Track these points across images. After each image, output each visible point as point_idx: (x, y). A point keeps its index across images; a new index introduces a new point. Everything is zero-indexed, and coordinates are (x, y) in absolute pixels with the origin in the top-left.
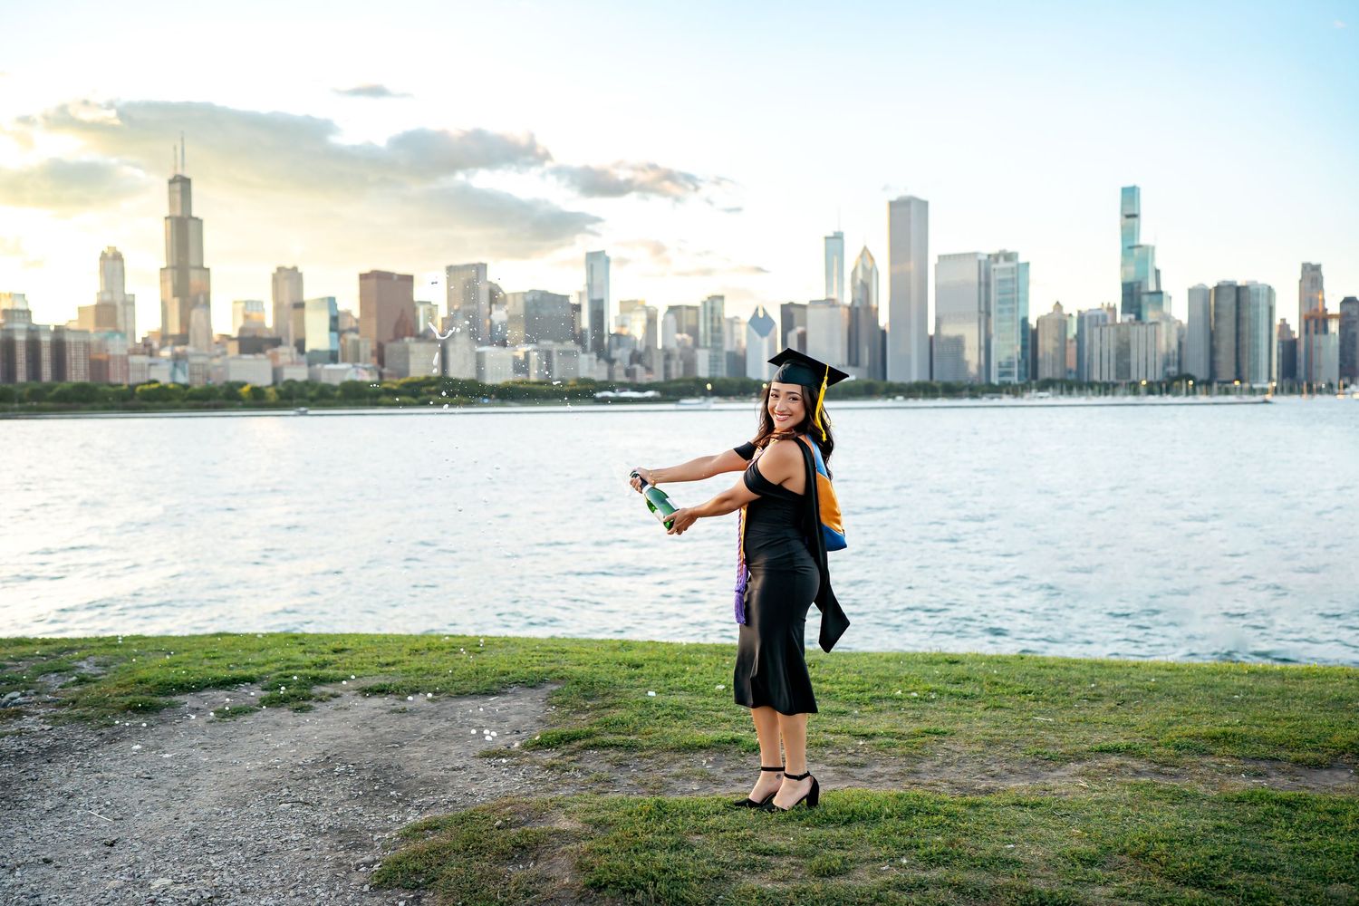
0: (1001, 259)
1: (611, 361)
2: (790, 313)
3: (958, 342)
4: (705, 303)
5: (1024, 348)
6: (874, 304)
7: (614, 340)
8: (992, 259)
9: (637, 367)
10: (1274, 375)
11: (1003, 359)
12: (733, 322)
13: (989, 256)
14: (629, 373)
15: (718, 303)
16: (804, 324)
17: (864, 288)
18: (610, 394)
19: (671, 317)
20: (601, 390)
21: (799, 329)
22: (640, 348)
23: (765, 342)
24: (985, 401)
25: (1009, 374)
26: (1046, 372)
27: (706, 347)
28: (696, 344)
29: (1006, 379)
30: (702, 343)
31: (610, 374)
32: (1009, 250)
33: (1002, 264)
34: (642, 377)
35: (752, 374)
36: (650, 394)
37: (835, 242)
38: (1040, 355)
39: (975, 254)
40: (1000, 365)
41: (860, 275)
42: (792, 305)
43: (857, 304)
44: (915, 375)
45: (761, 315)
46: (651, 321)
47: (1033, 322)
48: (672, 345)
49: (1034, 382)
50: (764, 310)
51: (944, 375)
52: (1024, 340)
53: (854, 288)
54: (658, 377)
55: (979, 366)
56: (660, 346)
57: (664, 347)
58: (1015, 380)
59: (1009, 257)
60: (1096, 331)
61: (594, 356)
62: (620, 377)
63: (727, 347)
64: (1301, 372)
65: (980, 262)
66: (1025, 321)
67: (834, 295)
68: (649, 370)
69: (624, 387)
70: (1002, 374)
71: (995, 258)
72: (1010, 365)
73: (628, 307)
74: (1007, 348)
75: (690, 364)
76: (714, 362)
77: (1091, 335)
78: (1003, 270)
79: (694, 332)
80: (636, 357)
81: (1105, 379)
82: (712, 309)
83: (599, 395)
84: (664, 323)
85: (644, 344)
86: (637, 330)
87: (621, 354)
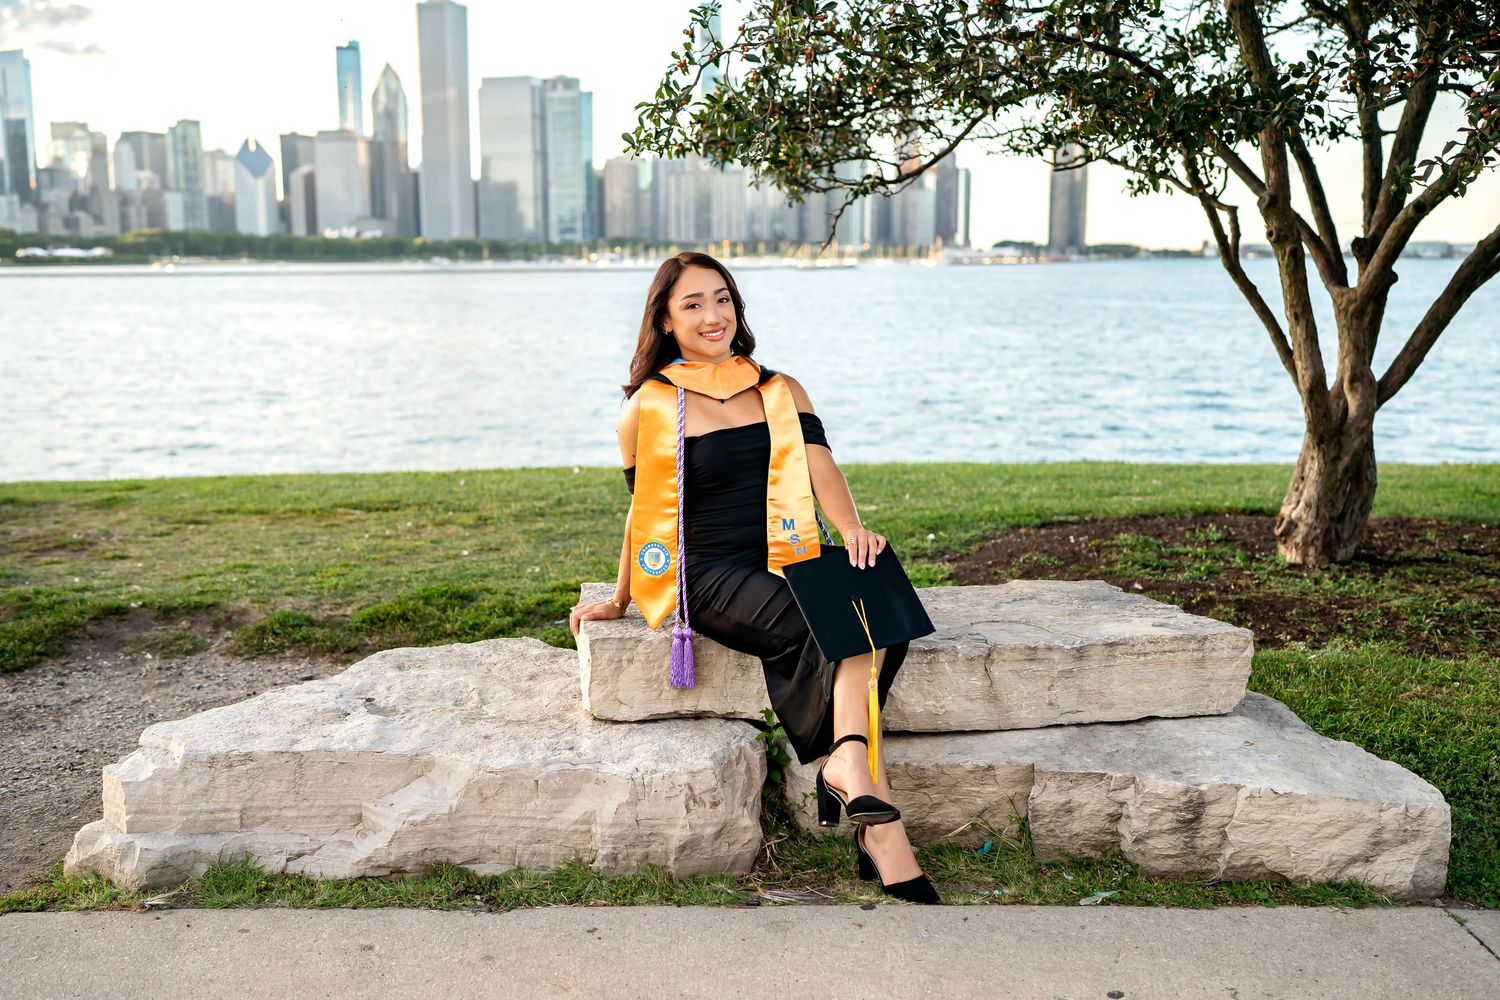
0: (560, 87)
1: (42, 207)
2: (293, 148)
3: (510, 189)
4: (172, 130)
5: (589, 198)
6: (401, 138)
7: (45, 178)
8: (549, 85)
9: (81, 215)
10: (868, 235)
11: (566, 214)
12: (218, 155)
13: (545, 81)
14: (70, 223)
15: (191, 130)
16: (311, 160)
17: (389, 117)
18: (39, 252)
19: (126, 149)
20: (25, 246)
21: (304, 169)
22: (83, 190)
23: (260, 185)
24: (544, 263)
25: (571, 230)
26: (615, 229)
27: (178, 190)
28: (165, 186)
29: (568, 237)
30: (171, 182)
31: (41, 224)
32: (569, 75)
33: (560, 92)
34: (88, 229)
35: (244, 228)
36: (98, 252)
37: (349, 53)
38: (608, 208)
39: (526, 79)
40: (561, 220)
41: (382, 98)
42: (294, 135)
43: (380, 138)
44: (458, 229)
45: (252, 147)
46: (98, 153)
47: (598, 166)
48: (130, 184)
49: (601, 241)
50: (257, 144)
51: (492, 232)
52: (589, 188)
53: (376, 117)
54: (111, 228)
55: (536, 222)
56: (112, 186)
57: (118, 191)
58: (578, 237)
59: (570, 83)
60: (672, 180)
61: (15, 198)
62: (56, 228)
63: (209, 189)
64: (896, 233)
65: (533, 89)
66: (589, 165)
67: (350, 125)
68: (98, 219)
69: (61, 242)
70: (563, 231)
71: (553, 83)
72: (573, 220)
73: (63, 131)
74: (569, 200)
75: (156, 214)
76: (190, 209)
77: (667, 185)
78: (563, 101)
79: (160, 168)
80: (78, 202)
81: (683, 238)
82: (185, 138)
83: (21, 253)
84: (117, 154)
85: (90, 181)
86: (79, 165)
87: (56, 197)
